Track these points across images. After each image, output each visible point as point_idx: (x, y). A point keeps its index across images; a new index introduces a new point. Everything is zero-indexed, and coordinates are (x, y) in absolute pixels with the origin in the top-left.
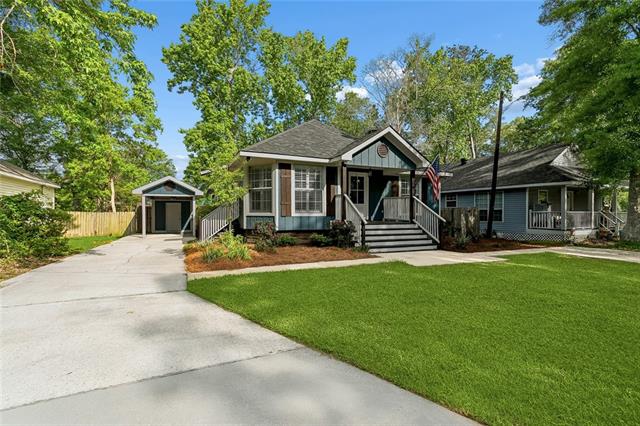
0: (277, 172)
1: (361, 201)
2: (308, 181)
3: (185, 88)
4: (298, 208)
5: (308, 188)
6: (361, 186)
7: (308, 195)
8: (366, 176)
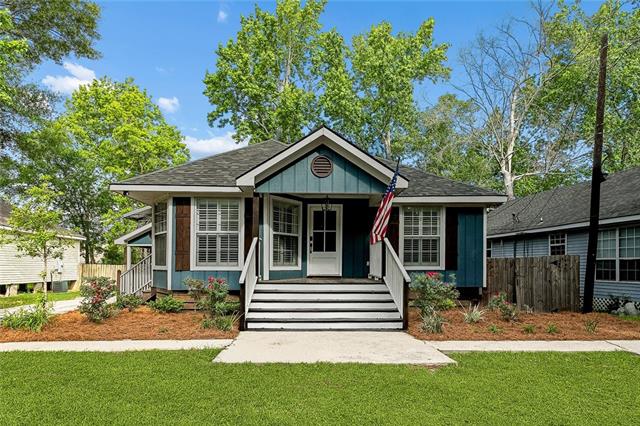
0: (170, 210)
1: (331, 247)
2: (219, 220)
3: (226, 121)
4: (202, 258)
5: (219, 230)
6: (332, 224)
7: (219, 240)
8: (338, 209)
